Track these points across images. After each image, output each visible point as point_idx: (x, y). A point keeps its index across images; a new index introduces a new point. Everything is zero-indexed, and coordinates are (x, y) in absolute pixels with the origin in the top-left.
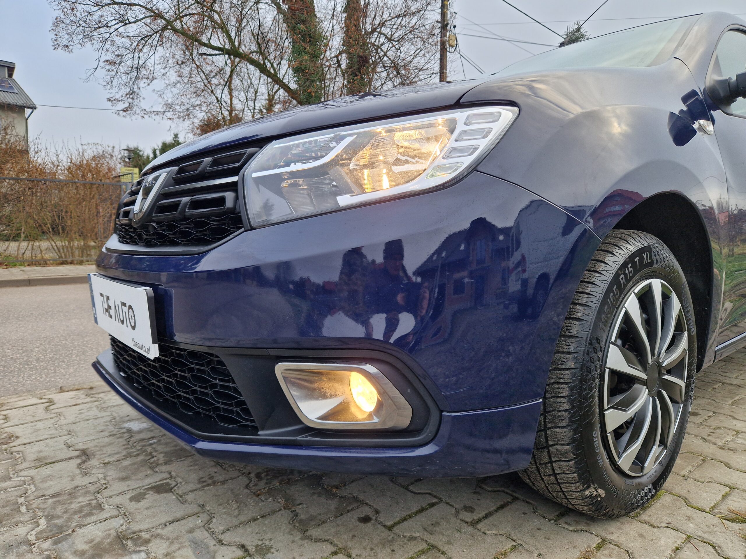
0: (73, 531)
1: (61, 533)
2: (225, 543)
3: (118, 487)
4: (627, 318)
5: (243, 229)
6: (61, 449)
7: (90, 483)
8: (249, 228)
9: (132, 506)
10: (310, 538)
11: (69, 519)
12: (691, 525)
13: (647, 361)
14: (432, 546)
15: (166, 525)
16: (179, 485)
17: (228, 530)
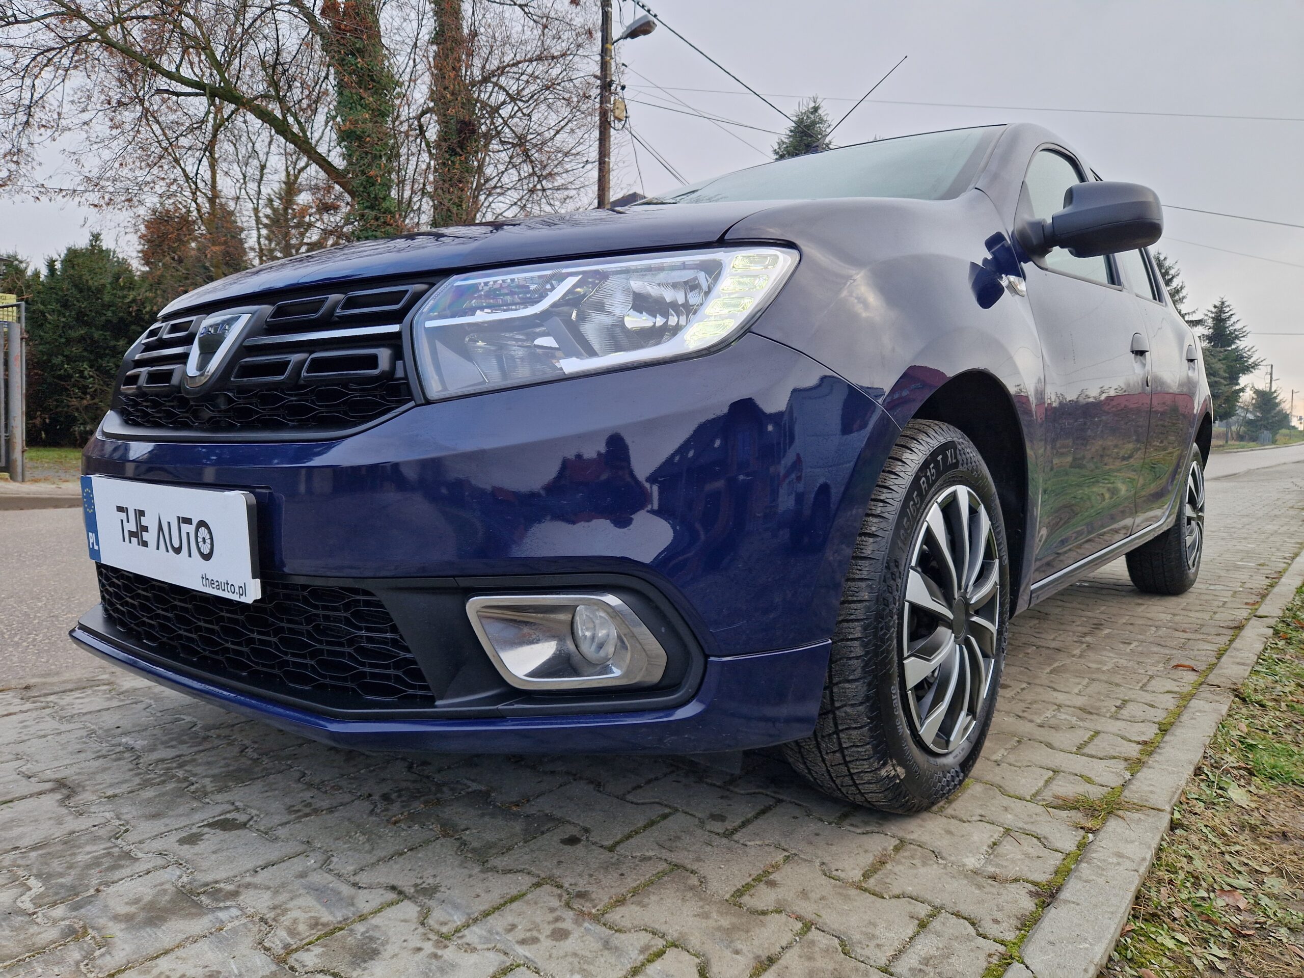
0: (98, 891)
1: (77, 895)
2: (364, 886)
3: (148, 828)
4: (930, 537)
5: (412, 404)
6: (14, 781)
7: (95, 826)
8: (423, 402)
9: (186, 851)
10: (494, 869)
11: (81, 877)
12: (1009, 816)
13: (954, 595)
14: (676, 865)
15: (256, 872)
16: (255, 818)
17: (362, 870)
